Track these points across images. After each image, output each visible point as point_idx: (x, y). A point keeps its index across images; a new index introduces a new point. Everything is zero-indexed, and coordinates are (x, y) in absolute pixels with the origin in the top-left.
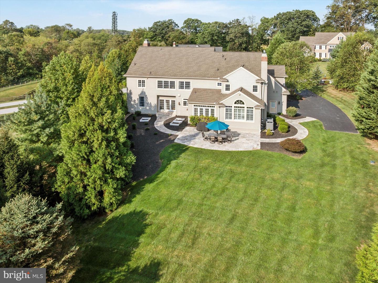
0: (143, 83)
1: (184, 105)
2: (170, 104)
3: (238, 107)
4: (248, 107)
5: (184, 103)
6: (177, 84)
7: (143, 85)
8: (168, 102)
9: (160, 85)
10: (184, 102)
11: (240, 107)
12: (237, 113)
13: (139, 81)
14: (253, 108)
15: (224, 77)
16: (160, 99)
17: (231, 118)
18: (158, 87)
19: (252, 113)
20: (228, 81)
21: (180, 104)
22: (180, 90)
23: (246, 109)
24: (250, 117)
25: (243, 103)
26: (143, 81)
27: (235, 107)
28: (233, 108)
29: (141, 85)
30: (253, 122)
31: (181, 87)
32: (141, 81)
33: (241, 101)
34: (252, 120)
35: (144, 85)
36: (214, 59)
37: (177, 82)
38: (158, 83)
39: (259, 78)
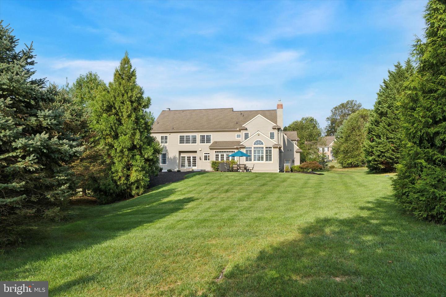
0: (165, 139)
1: (205, 160)
2: (192, 160)
3: (258, 148)
4: (267, 146)
5: (205, 158)
6: (198, 139)
7: (165, 141)
8: (189, 158)
9: (182, 140)
10: (205, 156)
11: (259, 148)
12: (257, 154)
13: (161, 137)
14: (271, 148)
15: (243, 126)
16: (181, 156)
17: (251, 160)
18: (180, 143)
19: (271, 153)
20: (246, 129)
21: (201, 159)
22: (201, 144)
23: (265, 149)
24: (269, 158)
25: (262, 144)
26: (165, 137)
27: (254, 148)
28: (253, 149)
29: (163, 141)
30: (272, 162)
31: (202, 141)
32: (163, 137)
33: (260, 141)
34: (271, 160)
35: (167, 141)
36: (233, 116)
37: (198, 136)
38: (180, 139)
39: (276, 125)
